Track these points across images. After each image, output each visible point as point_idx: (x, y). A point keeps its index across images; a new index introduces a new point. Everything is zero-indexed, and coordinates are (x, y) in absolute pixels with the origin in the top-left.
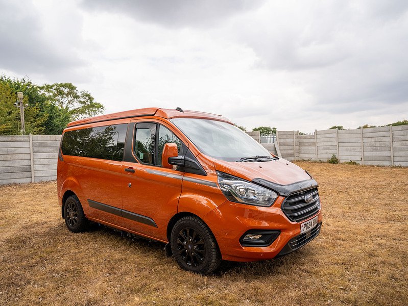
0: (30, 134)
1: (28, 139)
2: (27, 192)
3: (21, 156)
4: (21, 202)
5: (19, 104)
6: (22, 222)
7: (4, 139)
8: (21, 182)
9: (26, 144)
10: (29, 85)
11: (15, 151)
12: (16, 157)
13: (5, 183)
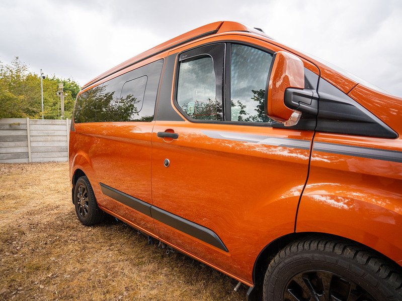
0: (67, 119)
1: (65, 123)
2: (60, 169)
3: (59, 138)
4: (49, 179)
5: (60, 93)
6: (32, 205)
7: (46, 123)
8: (59, 161)
9: (64, 128)
10: (72, 84)
11: (54, 133)
12: (55, 138)
13: (45, 161)
